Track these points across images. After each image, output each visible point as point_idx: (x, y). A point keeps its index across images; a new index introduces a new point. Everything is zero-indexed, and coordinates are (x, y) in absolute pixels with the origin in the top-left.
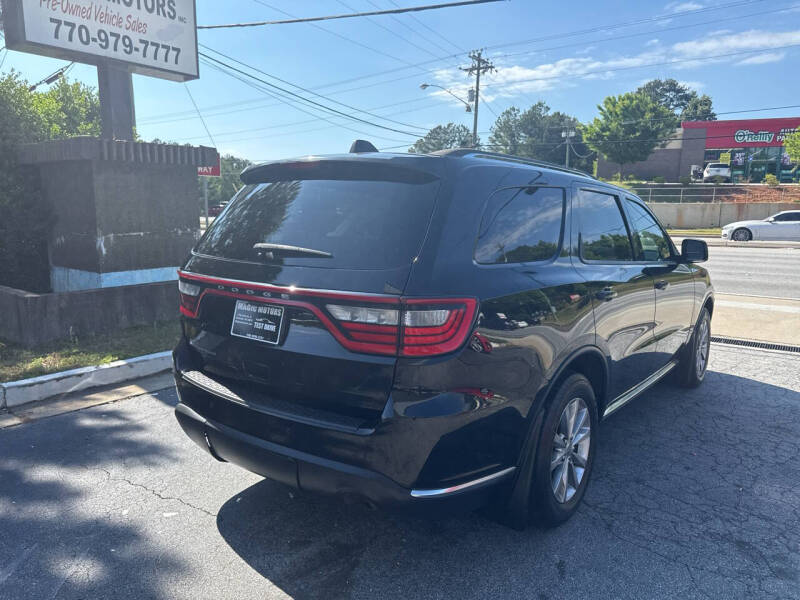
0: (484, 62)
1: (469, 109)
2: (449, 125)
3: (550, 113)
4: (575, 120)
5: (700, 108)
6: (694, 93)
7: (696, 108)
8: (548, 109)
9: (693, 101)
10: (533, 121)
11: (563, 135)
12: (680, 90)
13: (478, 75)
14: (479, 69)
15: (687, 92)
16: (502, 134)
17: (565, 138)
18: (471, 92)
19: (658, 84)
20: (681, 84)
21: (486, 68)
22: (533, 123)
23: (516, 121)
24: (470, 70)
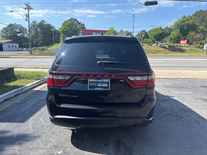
0: (30, 7)
1: (26, 20)
2: (15, 24)
3: (46, 24)
4: (53, 26)
5: (82, 26)
6: (81, 22)
7: (81, 26)
8: (45, 22)
9: (81, 24)
10: (41, 25)
11: (52, 30)
12: (77, 21)
13: (28, 10)
14: (28, 9)
15: (79, 22)
16: (33, 28)
17: (52, 31)
18: (26, 15)
19: (72, 19)
20: (78, 20)
21: (31, 9)
22: (42, 26)
23: (36, 25)
24: (26, 9)
